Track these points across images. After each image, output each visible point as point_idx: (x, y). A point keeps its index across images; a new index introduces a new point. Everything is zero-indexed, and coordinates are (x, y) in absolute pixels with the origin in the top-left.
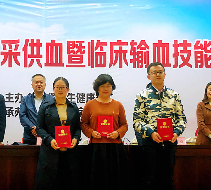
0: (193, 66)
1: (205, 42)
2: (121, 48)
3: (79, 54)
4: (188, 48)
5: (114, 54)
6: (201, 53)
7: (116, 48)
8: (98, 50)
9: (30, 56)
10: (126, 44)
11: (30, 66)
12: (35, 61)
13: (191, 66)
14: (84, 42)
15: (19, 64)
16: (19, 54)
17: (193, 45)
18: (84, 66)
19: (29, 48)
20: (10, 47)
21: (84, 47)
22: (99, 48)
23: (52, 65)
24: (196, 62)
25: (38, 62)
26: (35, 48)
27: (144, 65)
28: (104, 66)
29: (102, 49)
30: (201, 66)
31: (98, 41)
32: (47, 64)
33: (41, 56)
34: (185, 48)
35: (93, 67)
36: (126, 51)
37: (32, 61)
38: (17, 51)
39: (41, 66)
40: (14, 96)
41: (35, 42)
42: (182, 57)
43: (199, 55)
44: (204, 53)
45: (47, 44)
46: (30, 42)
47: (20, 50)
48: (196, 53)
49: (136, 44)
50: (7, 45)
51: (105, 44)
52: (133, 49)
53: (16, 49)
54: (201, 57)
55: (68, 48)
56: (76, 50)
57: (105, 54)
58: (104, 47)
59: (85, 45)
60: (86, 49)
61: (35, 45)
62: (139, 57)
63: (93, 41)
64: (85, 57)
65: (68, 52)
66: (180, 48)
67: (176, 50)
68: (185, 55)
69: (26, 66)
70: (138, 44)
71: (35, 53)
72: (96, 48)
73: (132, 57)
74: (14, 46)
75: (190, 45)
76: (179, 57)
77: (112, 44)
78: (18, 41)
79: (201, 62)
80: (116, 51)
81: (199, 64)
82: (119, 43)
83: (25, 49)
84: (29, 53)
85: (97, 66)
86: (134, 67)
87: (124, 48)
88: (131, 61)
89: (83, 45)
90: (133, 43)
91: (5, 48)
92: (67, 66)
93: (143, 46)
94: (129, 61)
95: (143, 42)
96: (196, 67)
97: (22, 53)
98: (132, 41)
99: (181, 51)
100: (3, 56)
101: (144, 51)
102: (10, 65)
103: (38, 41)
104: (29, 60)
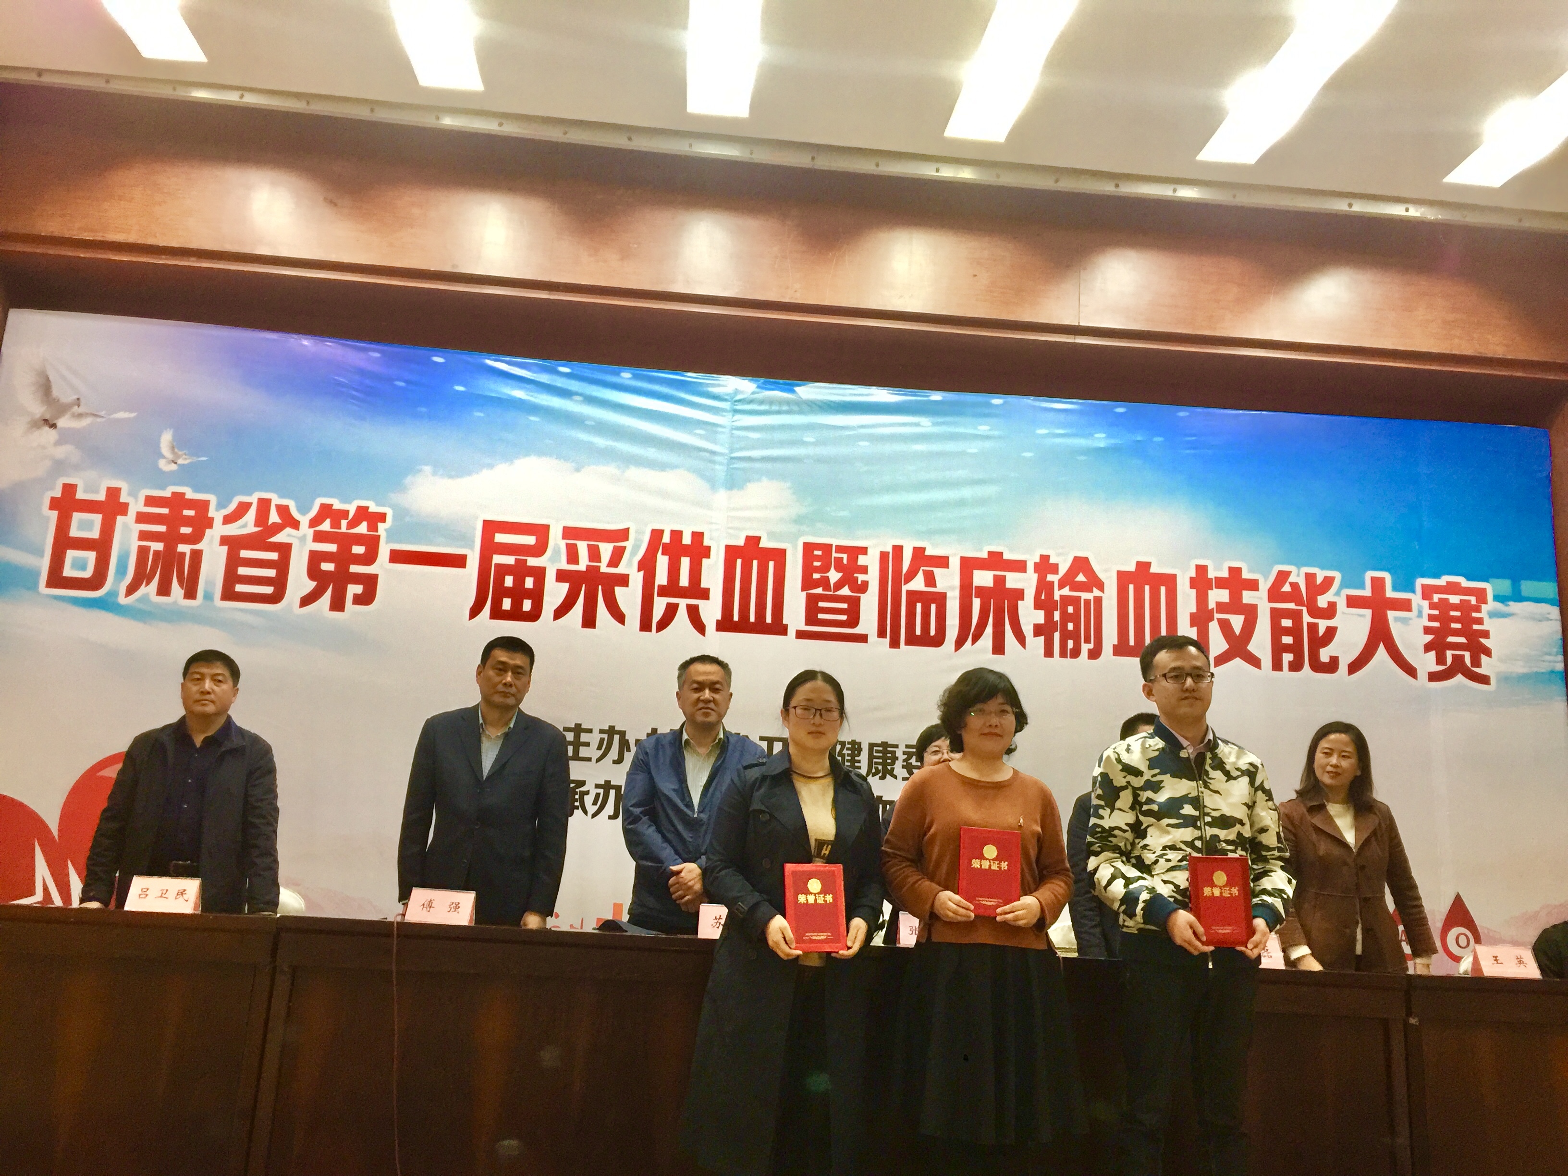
0: (1266, 660)
1: (1310, 578)
2: (1000, 581)
3: (845, 591)
4: (1248, 597)
5: (976, 603)
6: (1296, 616)
7: (983, 578)
8: (918, 584)
9: (664, 592)
10: (1019, 566)
11: (663, 624)
12: (682, 613)
13: (1255, 662)
14: (864, 551)
15: (620, 617)
16: (623, 580)
17: (1265, 585)
18: (863, 638)
19: (662, 562)
20: (594, 554)
21: (864, 570)
22: (920, 576)
23: (743, 626)
24: (1278, 650)
25: (694, 614)
26: (685, 562)
27: (1085, 648)
28: (938, 641)
29: (930, 580)
30: (1296, 666)
31: (918, 552)
32: (724, 625)
33: (705, 594)
34: (1236, 596)
35: (895, 644)
36: (1019, 594)
37: (671, 612)
38: (621, 570)
39: (700, 627)
40: (594, 738)
41: (687, 540)
42: (1225, 626)
43: (1287, 623)
44: (1307, 619)
45: (732, 552)
46: (666, 539)
47: (629, 566)
48: (1276, 615)
49: (1054, 569)
50: (582, 547)
51: (942, 561)
52: (1044, 587)
53: (615, 560)
54: (1295, 631)
55: (808, 570)
56: (834, 576)
57: (941, 599)
58: (938, 572)
59: (871, 561)
60: (873, 577)
61: (686, 550)
62: (1064, 615)
63: (898, 550)
64: (869, 604)
65: (807, 583)
66: (1218, 596)
67: (1202, 600)
68: (1237, 622)
69: (645, 625)
70: (1063, 570)
71: (684, 581)
72: (911, 575)
73: (1039, 617)
74: (606, 549)
75: (1253, 585)
76: (1214, 628)
77: (968, 565)
78: (623, 535)
79: (1296, 649)
80: (982, 592)
81: (1287, 657)
82: (995, 561)
83: (647, 565)
84: (662, 578)
85: (912, 640)
86: (1049, 653)
87: (1013, 580)
88: (1038, 630)
89: (862, 560)
90: (1045, 566)
91: (573, 556)
92: (801, 635)
93: (1081, 578)
94: (1028, 629)
95: (1081, 564)
96: (1277, 666)
97: (637, 579)
98: (1042, 556)
99: (1222, 607)
100: (565, 587)
101: (1085, 596)
102: (589, 621)
103: (698, 536)
104: (660, 605)
